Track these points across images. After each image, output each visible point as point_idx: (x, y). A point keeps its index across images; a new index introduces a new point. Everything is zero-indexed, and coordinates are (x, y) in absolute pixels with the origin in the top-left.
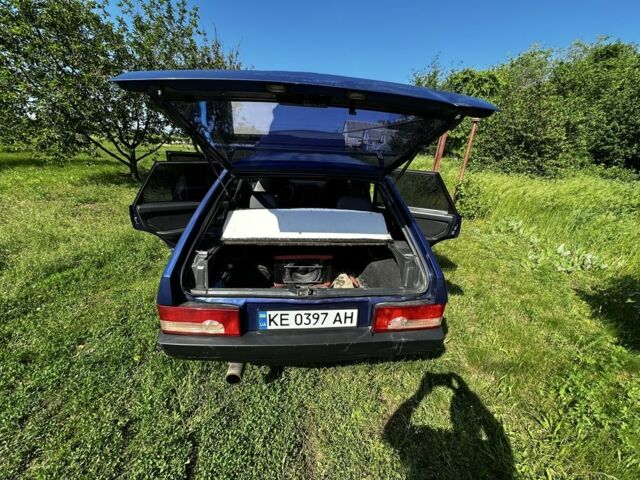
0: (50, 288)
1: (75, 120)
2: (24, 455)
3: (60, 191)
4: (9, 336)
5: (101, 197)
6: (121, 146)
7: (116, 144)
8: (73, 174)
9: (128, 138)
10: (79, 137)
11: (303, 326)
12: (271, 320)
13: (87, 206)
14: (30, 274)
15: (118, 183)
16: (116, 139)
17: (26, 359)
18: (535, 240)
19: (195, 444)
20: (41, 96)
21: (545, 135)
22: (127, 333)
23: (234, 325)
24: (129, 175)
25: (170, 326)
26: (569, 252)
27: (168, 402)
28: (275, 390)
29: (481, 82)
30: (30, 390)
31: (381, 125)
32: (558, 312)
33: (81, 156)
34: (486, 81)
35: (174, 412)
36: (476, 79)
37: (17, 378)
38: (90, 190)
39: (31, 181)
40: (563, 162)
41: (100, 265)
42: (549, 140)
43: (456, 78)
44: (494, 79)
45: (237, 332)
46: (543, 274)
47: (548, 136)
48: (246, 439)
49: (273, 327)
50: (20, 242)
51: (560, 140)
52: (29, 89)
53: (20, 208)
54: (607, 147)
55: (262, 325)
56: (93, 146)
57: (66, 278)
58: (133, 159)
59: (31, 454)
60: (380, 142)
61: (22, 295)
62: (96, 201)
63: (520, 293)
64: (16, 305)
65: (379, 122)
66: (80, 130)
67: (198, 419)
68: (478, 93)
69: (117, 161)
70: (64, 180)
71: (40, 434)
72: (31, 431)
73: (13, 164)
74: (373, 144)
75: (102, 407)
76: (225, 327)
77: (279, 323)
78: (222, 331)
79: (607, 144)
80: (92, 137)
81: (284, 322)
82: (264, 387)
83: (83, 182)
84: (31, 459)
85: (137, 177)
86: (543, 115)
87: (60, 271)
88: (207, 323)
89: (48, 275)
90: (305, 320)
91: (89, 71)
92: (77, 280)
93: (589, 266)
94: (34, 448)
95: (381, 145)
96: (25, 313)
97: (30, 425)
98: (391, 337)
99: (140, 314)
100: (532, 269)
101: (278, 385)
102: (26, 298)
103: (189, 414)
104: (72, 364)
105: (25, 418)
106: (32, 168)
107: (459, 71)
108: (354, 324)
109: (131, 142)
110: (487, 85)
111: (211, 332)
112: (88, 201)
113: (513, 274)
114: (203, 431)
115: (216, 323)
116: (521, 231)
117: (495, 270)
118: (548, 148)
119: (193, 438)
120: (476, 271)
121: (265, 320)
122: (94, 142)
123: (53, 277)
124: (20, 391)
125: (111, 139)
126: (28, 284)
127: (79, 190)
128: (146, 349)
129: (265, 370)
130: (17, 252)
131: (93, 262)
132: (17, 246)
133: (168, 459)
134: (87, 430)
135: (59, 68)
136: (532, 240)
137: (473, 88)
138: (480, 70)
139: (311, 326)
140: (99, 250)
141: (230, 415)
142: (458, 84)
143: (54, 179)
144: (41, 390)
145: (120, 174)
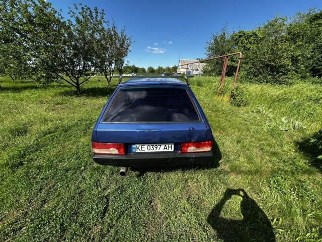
0: (46, 141)
1: (52, 67)
2: (42, 201)
3: (46, 100)
4: (32, 159)
5: (64, 102)
6: (72, 78)
7: (70, 77)
8: (51, 92)
9: (75, 74)
10: (54, 75)
11: (151, 151)
12: (137, 148)
13: (59, 106)
14: (37, 135)
15: (71, 95)
16: (70, 75)
17: (39, 168)
18: (271, 116)
19: (108, 200)
20: (37, 57)
21: (280, 63)
22: (78, 158)
23: (122, 150)
24: (76, 91)
25: (97, 151)
26: (287, 121)
27: (96, 184)
28: (141, 180)
29: (249, 36)
30: (42, 179)
31: (198, 61)
32: (278, 149)
33: (55, 84)
34: (251, 36)
35: (99, 188)
36: (246, 35)
37: (36, 175)
38: (59, 99)
39: (34, 96)
40: (290, 76)
41: (66, 131)
42: (283, 65)
43: (235, 36)
44: (256, 35)
45: (124, 153)
46: (272, 132)
47: (282, 63)
48: (129, 198)
49: (138, 151)
50: (32, 122)
51: (288, 65)
52: (32, 54)
53: (30, 108)
54: (319, 67)
55: (134, 150)
56: (59, 79)
57: (52, 136)
58: (78, 84)
59: (44, 202)
60: (197, 70)
61: (35, 143)
62: (62, 104)
63: (259, 140)
64: (33, 147)
65: (197, 59)
66: (54, 72)
67: (109, 191)
68: (247, 43)
69: (71, 85)
70: (48, 95)
71: (47, 194)
72: (44, 193)
73: (25, 88)
74: (194, 71)
75: (70, 185)
76: (119, 151)
77: (140, 149)
78: (118, 153)
79: (319, 66)
80: (59, 74)
81: (143, 149)
82: (136, 179)
83: (56, 95)
84: (45, 203)
85: (80, 92)
86: (279, 53)
87: (49, 133)
88: (111, 149)
89: (45, 136)
90: (152, 148)
91: (57, 43)
92: (57, 137)
93: (297, 128)
94: (45, 200)
95: (198, 72)
96: (37, 151)
97: (43, 191)
98: (189, 155)
99: (84, 151)
100: (268, 129)
101: (142, 179)
102: (37, 144)
103: (105, 189)
104: (57, 170)
105: (41, 189)
106: (33, 90)
107: (237, 32)
108: (173, 150)
109: (76, 76)
110: (252, 38)
111: (113, 153)
112: (58, 104)
113: (257, 132)
114: (111, 195)
115: (115, 149)
116: (264, 112)
117: (248, 130)
118: (282, 70)
119: (107, 197)
120: (239, 131)
121: (135, 148)
122: (60, 77)
123: (47, 136)
124: (38, 179)
125: (67, 75)
126: (37, 139)
127: (54, 99)
128: (87, 164)
129: (137, 173)
130: (32, 125)
131: (63, 130)
132: (31, 124)
133: (97, 205)
134: (65, 193)
135: (45, 44)
136: (269, 116)
137: (245, 40)
138: (248, 30)
139: (154, 151)
140: (65, 125)
141: (122, 190)
142: (237, 39)
143: (43, 95)
144: (47, 179)
145: (72, 91)
